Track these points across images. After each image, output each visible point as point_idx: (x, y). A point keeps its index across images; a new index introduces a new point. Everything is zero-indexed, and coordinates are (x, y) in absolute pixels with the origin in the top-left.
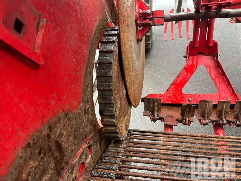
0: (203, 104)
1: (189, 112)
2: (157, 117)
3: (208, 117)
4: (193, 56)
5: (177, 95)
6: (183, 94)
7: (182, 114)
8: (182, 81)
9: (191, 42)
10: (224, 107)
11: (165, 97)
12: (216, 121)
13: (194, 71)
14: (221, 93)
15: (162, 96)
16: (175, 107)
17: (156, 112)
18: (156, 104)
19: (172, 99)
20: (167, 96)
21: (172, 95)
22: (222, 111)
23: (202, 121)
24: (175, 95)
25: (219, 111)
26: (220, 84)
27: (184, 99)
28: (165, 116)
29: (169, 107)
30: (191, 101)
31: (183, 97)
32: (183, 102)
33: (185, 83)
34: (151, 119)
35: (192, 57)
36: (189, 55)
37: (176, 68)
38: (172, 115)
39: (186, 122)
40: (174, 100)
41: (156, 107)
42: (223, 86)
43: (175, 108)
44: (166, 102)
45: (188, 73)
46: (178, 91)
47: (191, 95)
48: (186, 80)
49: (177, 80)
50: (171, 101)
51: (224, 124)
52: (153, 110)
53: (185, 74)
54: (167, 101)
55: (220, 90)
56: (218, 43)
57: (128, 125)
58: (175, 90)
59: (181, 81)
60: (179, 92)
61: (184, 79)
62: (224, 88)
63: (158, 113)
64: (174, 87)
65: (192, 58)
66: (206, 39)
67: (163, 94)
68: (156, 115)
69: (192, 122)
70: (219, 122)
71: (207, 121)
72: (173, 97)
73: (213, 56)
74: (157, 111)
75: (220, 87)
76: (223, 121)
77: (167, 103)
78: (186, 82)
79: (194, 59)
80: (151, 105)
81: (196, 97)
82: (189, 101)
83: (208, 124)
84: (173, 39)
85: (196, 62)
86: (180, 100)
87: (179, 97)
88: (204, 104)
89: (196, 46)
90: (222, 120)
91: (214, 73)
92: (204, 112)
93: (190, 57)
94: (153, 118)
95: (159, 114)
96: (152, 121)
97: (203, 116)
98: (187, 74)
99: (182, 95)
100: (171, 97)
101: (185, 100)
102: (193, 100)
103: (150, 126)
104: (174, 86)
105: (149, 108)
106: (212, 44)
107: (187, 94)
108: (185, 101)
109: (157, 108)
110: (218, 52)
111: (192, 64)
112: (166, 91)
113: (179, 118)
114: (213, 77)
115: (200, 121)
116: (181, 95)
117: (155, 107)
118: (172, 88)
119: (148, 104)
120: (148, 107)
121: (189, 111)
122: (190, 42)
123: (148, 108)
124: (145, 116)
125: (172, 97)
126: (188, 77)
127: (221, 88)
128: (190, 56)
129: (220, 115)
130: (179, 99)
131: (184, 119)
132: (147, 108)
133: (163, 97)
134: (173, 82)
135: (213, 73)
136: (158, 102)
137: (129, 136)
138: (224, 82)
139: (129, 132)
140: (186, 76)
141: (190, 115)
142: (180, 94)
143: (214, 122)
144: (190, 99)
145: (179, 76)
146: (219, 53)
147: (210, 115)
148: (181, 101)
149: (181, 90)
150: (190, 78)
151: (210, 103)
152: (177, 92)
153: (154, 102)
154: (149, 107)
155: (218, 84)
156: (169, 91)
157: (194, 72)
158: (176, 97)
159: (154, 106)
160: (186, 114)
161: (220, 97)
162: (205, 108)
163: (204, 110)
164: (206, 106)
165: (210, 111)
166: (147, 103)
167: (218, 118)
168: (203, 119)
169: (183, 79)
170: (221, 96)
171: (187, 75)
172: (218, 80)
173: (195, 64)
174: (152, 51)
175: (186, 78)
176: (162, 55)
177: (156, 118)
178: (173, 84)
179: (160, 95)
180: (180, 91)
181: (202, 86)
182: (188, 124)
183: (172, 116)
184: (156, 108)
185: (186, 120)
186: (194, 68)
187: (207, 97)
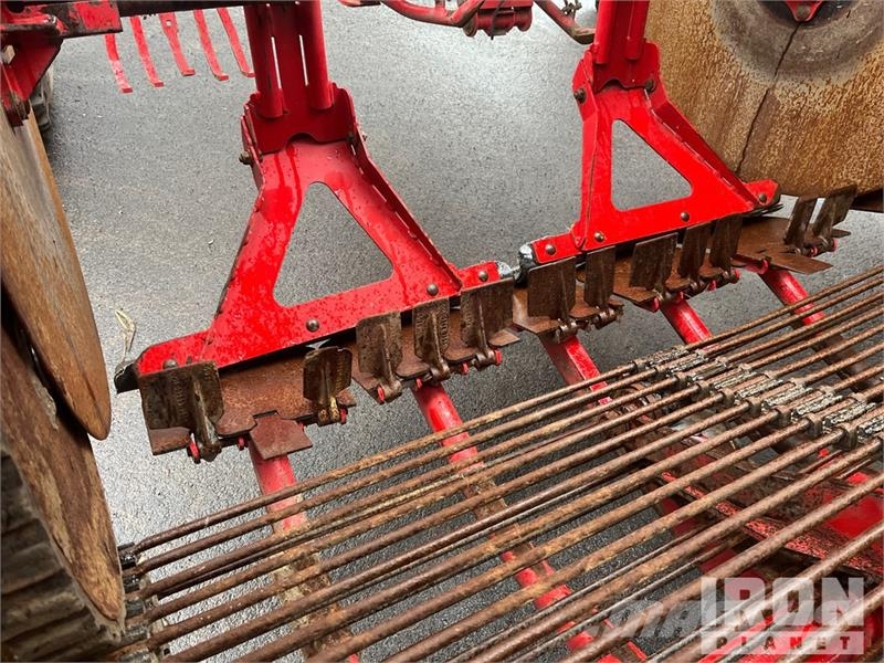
0: (370, 331)
1: (333, 375)
2: (217, 434)
3: (394, 370)
4: (276, 152)
5: (262, 320)
6: (281, 310)
7: (311, 392)
8: (264, 258)
9: (253, 97)
10: (435, 320)
11: (218, 342)
12: (421, 375)
13: (293, 210)
14: (403, 270)
15: (204, 340)
16: (267, 369)
17: (206, 418)
18: (197, 391)
19: (245, 341)
20: (223, 335)
21: (240, 324)
22: (430, 336)
23: (379, 390)
24: (252, 321)
25: (421, 339)
26: (393, 243)
27: (292, 329)
28: (247, 424)
29: (243, 375)
30: (318, 326)
31: (286, 320)
32: (291, 339)
33: (276, 264)
34: (195, 453)
35: (273, 155)
36: (260, 152)
37: (195, 194)
38: (273, 405)
39: (329, 413)
40: (255, 344)
41: (202, 399)
42: (402, 249)
43: (270, 374)
44: (227, 361)
45: (275, 224)
46: (259, 304)
47: (313, 306)
48: (277, 251)
49: (243, 263)
50: (245, 347)
51: (445, 377)
52: (191, 414)
53: (266, 228)
54: (230, 353)
55: (399, 261)
56: (351, 93)
57: (111, 538)
58: (248, 303)
59: (259, 263)
60: (266, 307)
61: (269, 251)
62: (407, 254)
63: (214, 418)
64: (241, 293)
65: (274, 163)
66: (307, 83)
67: (207, 333)
68: (210, 432)
69: (351, 406)
70: (431, 374)
71: (397, 384)
72: (248, 330)
73: (344, 143)
74: (211, 413)
75: (396, 252)
76: (440, 369)
77: (232, 362)
78: (280, 259)
79: (282, 165)
80: (177, 399)
81: (331, 306)
82: (310, 328)
83: (400, 394)
84: (159, 85)
85: (292, 172)
86: (280, 335)
87: (270, 327)
88: (374, 331)
89: (279, 113)
90: (436, 364)
91: (363, 205)
92: (380, 356)
93: (265, 158)
94: (201, 446)
95: (220, 423)
96: (202, 460)
97: (379, 373)
98: (275, 228)
99: (281, 316)
100: (240, 334)
101: (296, 331)
102: (325, 323)
103: (172, 463)
104: (238, 288)
105: (172, 412)
106: (330, 102)
107: (298, 307)
108: (297, 334)
109: (205, 400)
110: (359, 128)
111: (280, 186)
112: (216, 317)
113: (300, 409)
114: (365, 221)
115: (374, 393)
116: (276, 315)
117: (198, 399)
118: (235, 298)
119: (162, 397)
120: (164, 410)
121: (331, 374)
122: (249, 99)
123: (166, 415)
124: (163, 452)
125: (244, 334)
126: (282, 237)
127: (399, 257)
128: (264, 154)
129: (427, 352)
130: (274, 332)
131: (321, 408)
132: (161, 417)
133: (210, 343)
134: (232, 272)
135: (361, 206)
136: (202, 377)
137: (136, 588)
138: (403, 230)
139: (124, 568)
140: (272, 239)
141: (338, 385)
142: (272, 314)
143: (418, 381)
144: (314, 322)
145: (246, 244)
146: (362, 133)
147: (400, 361)
148: (283, 339)
149: (272, 296)
150: (287, 241)
151: (391, 320)
152: (257, 308)
153: (186, 385)
154: (169, 410)
155: (386, 243)
156: (226, 312)
157: (296, 213)
158: (258, 329)
159: (190, 401)
160: (323, 388)
161: (405, 287)
162: (381, 343)
163: (376, 350)
164: (382, 334)
165: (397, 347)
166: (157, 398)
167: (423, 361)
168: (380, 381)
169: (264, 253)
170: (406, 281)
171: (274, 235)
172: (381, 229)
173: (290, 182)
174: (63, 135)
175: (274, 247)
176: (113, 149)
177: (213, 441)
178: (231, 280)
179: (194, 341)
180: (268, 303)
181: (310, 246)
182: (340, 420)
183: (276, 411)
184: (202, 405)
185: (328, 406)
186: (291, 200)
187: (365, 297)
